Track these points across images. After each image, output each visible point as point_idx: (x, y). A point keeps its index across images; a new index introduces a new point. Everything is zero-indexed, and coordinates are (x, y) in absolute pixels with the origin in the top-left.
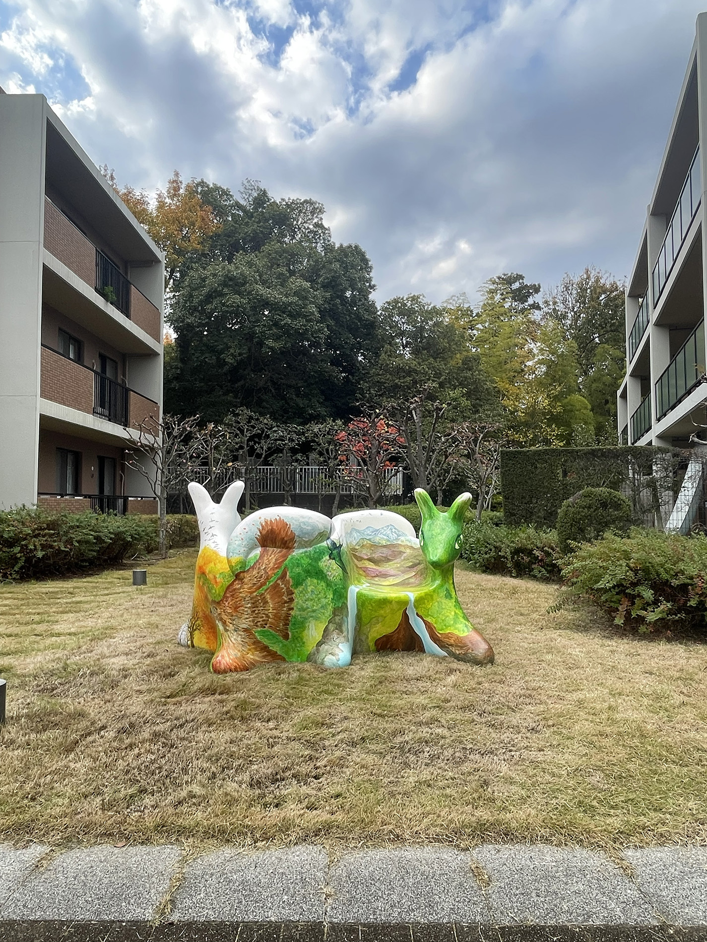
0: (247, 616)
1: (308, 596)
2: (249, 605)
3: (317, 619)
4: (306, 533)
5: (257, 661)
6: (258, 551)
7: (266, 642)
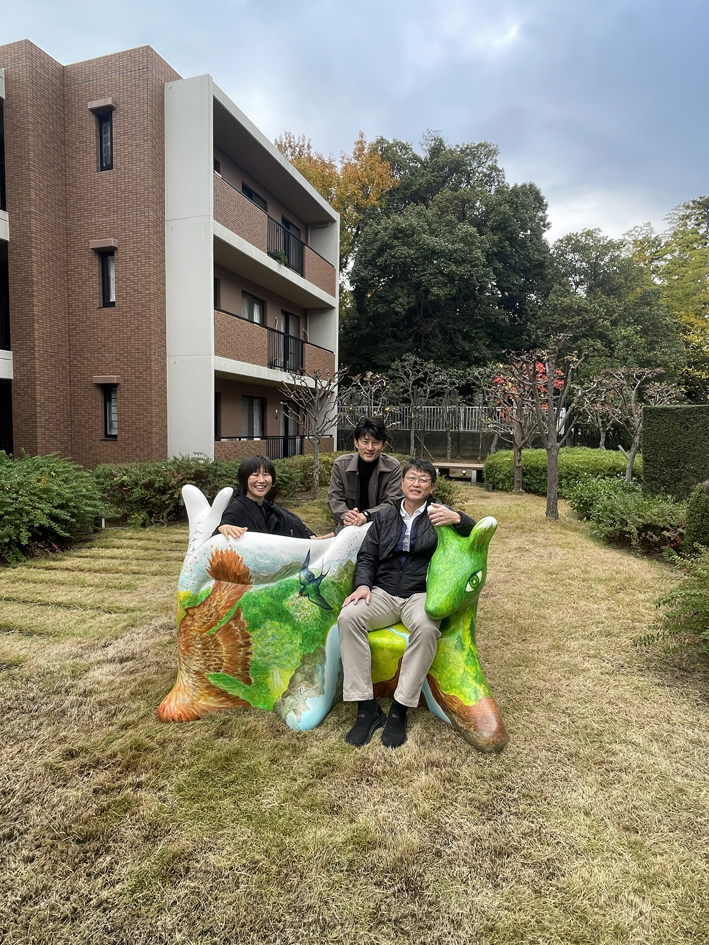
0: (198, 658)
1: (269, 640)
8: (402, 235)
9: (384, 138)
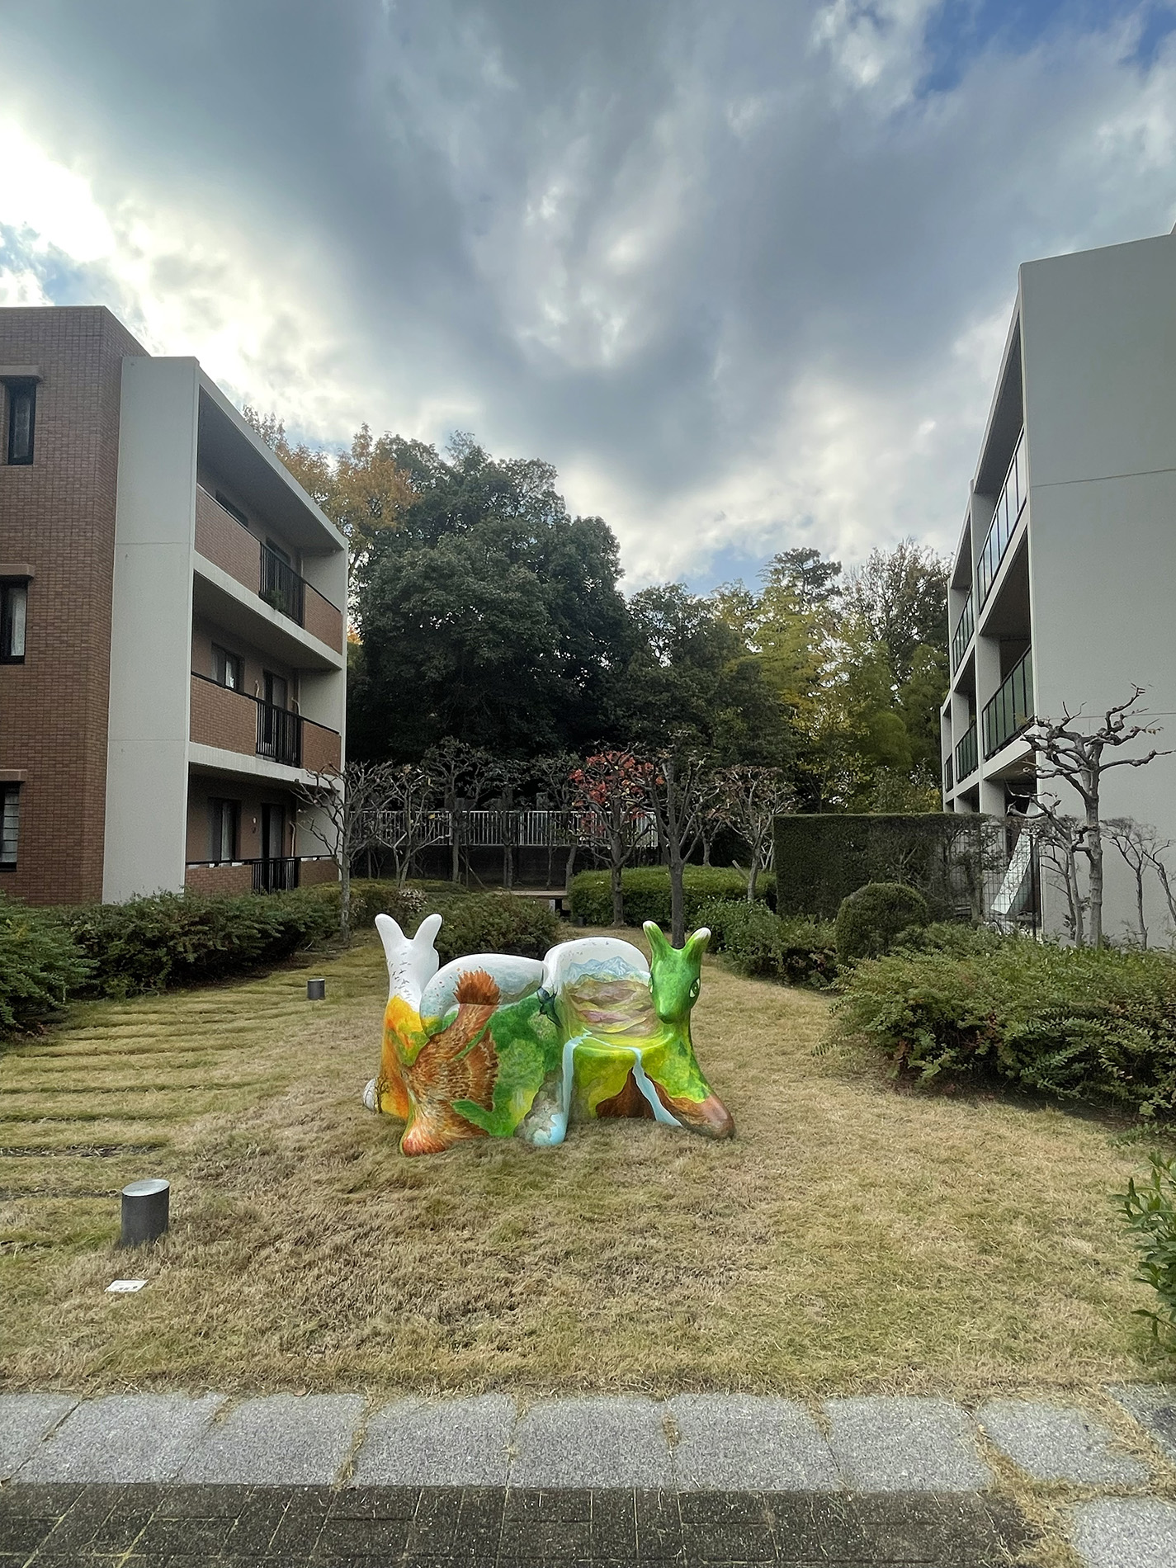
0: (444, 1086)
1: (515, 1060)
2: (446, 1073)
3: (525, 1086)
4: (512, 987)
5: (455, 1139)
6: (456, 1008)
7: (465, 1114)
8: (437, 574)
9: (401, 437)
